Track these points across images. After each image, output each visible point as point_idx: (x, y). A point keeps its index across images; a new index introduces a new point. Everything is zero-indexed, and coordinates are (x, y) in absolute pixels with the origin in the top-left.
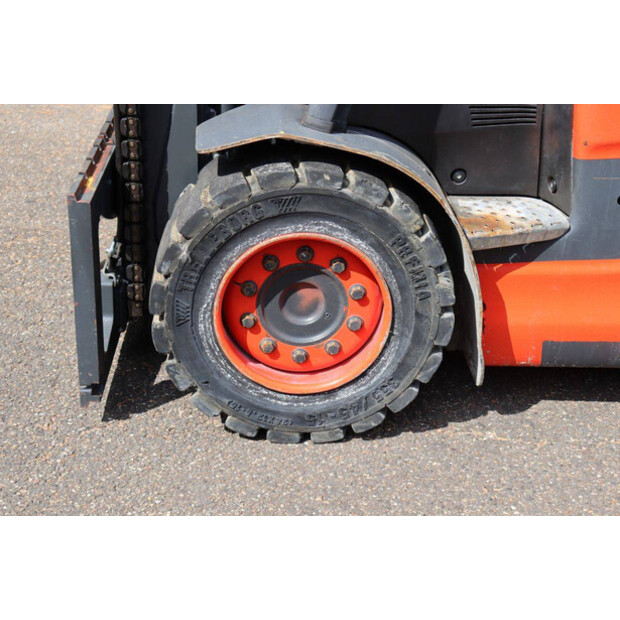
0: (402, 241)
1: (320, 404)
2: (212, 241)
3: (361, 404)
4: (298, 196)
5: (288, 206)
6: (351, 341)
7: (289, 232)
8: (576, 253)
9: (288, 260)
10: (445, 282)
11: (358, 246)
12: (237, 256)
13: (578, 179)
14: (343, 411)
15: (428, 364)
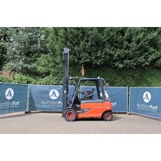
1: (71, 120)
2: (67, 112)
3: (73, 119)
5: (70, 111)
7: (70, 112)
8: (82, 113)
9: (70, 113)
10: (76, 114)
11: (73, 112)
13: (81, 110)
15: (76, 117)
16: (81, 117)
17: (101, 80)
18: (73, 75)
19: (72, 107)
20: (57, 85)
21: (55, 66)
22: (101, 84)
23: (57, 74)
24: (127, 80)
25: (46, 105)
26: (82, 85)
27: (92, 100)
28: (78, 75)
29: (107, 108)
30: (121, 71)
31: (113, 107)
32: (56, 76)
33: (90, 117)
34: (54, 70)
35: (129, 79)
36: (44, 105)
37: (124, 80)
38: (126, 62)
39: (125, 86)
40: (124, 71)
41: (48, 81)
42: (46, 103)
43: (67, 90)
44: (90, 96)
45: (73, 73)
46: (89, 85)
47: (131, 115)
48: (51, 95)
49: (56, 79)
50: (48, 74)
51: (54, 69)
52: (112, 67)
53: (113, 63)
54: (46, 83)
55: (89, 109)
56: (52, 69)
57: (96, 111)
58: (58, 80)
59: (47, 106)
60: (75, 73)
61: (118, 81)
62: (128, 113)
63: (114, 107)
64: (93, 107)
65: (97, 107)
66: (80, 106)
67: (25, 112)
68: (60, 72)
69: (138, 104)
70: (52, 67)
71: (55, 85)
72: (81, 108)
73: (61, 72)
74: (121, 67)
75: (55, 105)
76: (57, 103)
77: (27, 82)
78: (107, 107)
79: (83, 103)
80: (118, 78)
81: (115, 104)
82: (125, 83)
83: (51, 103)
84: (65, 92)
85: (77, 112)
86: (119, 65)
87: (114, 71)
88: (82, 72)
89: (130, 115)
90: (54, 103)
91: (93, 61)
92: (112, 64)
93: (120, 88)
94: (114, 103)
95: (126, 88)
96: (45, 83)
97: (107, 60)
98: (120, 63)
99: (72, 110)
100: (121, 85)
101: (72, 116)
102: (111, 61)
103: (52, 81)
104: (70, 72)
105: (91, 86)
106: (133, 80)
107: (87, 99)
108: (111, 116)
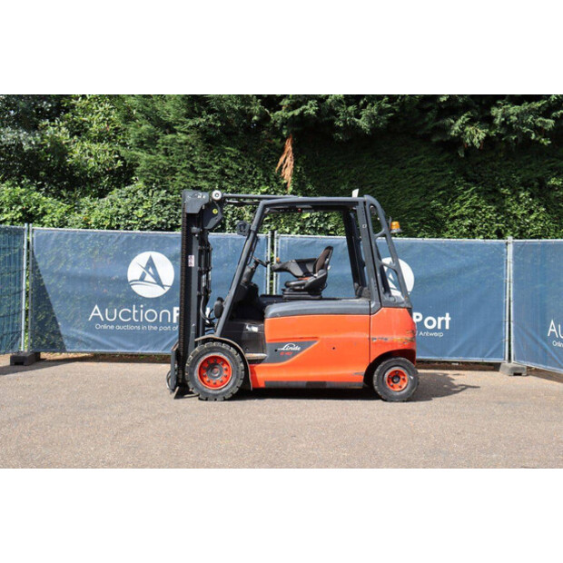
0: (234, 358)
1: (218, 392)
2: (198, 357)
3: (227, 391)
4: (214, 348)
5: (212, 350)
6: (224, 380)
7: (212, 355)
8: (268, 362)
9: (212, 361)
10: (242, 365)
11: (225, 358)
12: (202, 360)
13: (268, 348)
14: (223, 393)
15: (240, 383)
16: (265, 382)
17: (365, 203)
18: (243, 182)
19: (222, 334)
20: (167, 230)
21: (158, 137)
22: (364, 226)
23: (168, 178)
24: (509, 206)
25: (112, 327)
26: (287, 230)
27: (321, 299)
28: (269, 180)
29: (389, 340)
30: (479, 159)
31: (435, 334)
32: (163, 185)
33: (309, 383)
34: (153, 157)
35: (518, 201)
36: (102, 323)
37: (494, 208)
38: (503, 116)
39: (500, 235)
40: (492, 159)
41: (122, 211)
42: (111, 317)
43: (201, 252)
44: (310, 280)
45: (242, 172)
46: (321, 231)
47: (520, 374)
48: (138, 278)
49: (163, 203)
50: (123, 176)
51: (151, 153)
52: (434, 140)
53: (437, 120)
54: (111, 219)
55: (303, 344)
56: (143, 156)
57: (336, 354)
58: (169, 206)
59: (119, 327)
60: (250, 173)
61: (463, 209)
62: (505, 367)
63: (441, 335)
64: (321, 336)
65: (341, 336)
66: (262, 330)
67: (13, 358)
68: (179, 168)
69: (552, 323)
70: (142, 142)
71: (156, 229)
72: (268, 337)
73: (184, 165)
74: (476, 140)
75: (156, 323)
76: (165, 315)
77: (20, 214)
78: (391, 333)
79: (274, 316)
80: (460, 198)
81: (443, 322)
82: (497, 222)
83: (138, 316)
84: (192, 261)
85: (248, 356)
86: (467, 128)
87: (441, 159)
88: (282, 166)
89: (515, 374)
90: (151, 315)
91: (335, 114)
92: (430, 126)
93: (471, 245)
94: (440, 319)
95: (501, 245)
96: (107, 223)
97: (408, 109)
98: (471, 122)
99: (224, 346)
100: (475, 231)
101: (225, 373)
102: (429, 109)
103: (140, 212)
104: (227, 167)
105: (327, 232)
106: (540, 205)
107: (297, 295)
108: (409, 378)
